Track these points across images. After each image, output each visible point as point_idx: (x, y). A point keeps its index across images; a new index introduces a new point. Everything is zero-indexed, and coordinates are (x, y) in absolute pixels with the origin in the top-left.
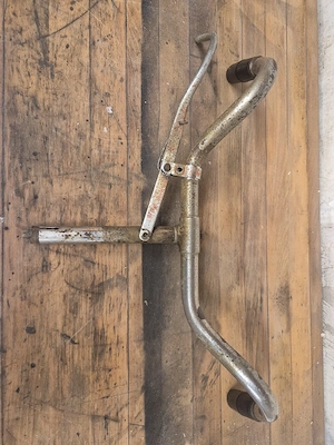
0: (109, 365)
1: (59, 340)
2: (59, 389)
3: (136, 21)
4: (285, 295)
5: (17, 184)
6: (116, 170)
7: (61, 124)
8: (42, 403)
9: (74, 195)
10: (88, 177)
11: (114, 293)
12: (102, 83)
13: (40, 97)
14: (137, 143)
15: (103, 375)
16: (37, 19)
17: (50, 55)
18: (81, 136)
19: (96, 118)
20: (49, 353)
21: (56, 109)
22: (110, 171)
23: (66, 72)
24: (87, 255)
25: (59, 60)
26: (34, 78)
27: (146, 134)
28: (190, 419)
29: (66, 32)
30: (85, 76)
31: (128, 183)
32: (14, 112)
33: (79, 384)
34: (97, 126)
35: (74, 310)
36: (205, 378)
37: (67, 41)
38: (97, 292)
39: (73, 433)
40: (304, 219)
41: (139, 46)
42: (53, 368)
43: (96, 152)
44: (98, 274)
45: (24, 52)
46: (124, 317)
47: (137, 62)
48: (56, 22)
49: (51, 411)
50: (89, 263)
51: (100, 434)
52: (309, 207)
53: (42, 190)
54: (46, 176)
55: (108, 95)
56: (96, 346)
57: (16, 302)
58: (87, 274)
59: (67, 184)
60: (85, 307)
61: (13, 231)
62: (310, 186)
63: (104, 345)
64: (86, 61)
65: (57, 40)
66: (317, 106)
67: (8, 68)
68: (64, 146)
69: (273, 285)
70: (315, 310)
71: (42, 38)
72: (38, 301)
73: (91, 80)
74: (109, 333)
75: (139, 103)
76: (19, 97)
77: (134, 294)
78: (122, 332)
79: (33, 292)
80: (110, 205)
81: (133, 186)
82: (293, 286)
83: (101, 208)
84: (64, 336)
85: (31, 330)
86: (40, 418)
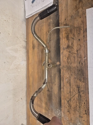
0: (66, 34)
1: (74, 38)
2: (74, 30)
3: (62, 97)
4: (33, 48)
5: (83, 65)
6: (65, 69)
7: (75, 77)
8: (77, 28)
9: (73, 64)
10: (70, 67)
11: (65, 47)
12: (68, 85)
13: (79, 81)
14: (62, 74)
15: (67, 32)
16: (80, 96)
17: (78, 89)
18: (72, 75)
19: (69, 78)
20: (76, 36)
21: (76, 79)
22: (66, 69)
23: (75, 86)
24: (70, 53)
25: (76, 88)
26: (80, 85)
27: (60, 76)
28: (51, 25)
29: (75, 94)
30: (71, 86)
31: (63, 67)
32: (84, 78)
33: (71, 31)
34: (69, 77)
35: (72, 44)
36: (49, 32)
37: (75, 92)
38: (68, 47)
39: (72, 22)
40: (30, 62)
41: (62, 93)
42: (75, 34)
43: (69, 72)
44: (68, 50)
45: (82, 89)
46: (63, 42)
47: (62, 90)
48: (77, 95)
49: (76, 26)
50: (70, 52)
51: (67, 22)
52: (29, 65)
53: (78, 64)
54: (78, 67)
55: (67, 83)
56: (68, 37)
57: (82, 45)
58: (70, 50)
59: (74, 66)
60: (70, 44)
61: (83, 57)
62: (29, 68)
63: (67, 38)
64: (71, 89)
65: (76, 92)
66: (27, 85)
67: (85, 86)
68: (75, 73)
69: (36, 49)
70: (28, 45)
71: (79, 92)
72: (78, 45)
73: (70, 85)
74: (66, 40)
75: (61, 82)
76: (83, 81)
77: (62, 47)
78: (64, 40)
79: (79, 46)
80: (66, 62)
81: (62, 66)
82: (32, 49)
83: (68, 62)
84: (74, 39)
85: (79, 40)
86: (77, 25)
